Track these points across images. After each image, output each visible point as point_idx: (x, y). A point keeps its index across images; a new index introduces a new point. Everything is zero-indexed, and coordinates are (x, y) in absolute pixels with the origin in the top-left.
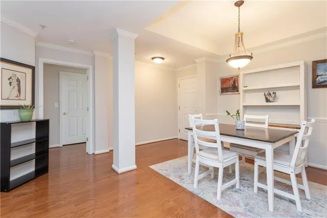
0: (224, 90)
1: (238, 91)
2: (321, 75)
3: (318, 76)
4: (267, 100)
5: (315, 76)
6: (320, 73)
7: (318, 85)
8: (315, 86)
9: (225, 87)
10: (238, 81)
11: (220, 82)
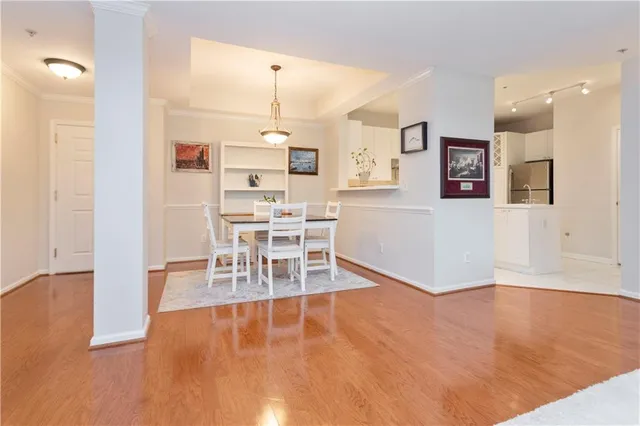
0: (181, 164)
1: (207, 168)
2: (294, 162)
3: (292, 162)
5: (290, 162)
6: (293, 160)
7: (292, 171)
8: (290, 172)
9: (184, 158)
10: (208, 153)
11: (174, 149)
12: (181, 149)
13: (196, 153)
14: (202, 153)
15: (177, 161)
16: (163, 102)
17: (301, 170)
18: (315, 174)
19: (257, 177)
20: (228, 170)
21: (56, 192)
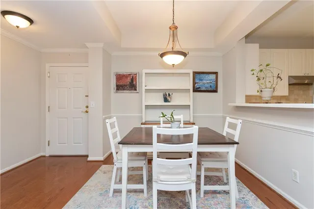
0: (119, 88)
1: (136, 90)
2: (198, 83)
3: (196, 83)
4: (166, 100)
5: (194, 83)
6: (197, 81)
7: (196, 90)
8: (194, 91)
9: (121, 84)
10: (136, 79)
11: (115, 77)
12: (119, 77)
13: (129, 80)
14: (132, 80)
15: (117, 86)
16: (101, 45)
17: (203, 89)
18: (215, 91)
19: (169, 95)
20: (147, 91)
21: (49, 107)
